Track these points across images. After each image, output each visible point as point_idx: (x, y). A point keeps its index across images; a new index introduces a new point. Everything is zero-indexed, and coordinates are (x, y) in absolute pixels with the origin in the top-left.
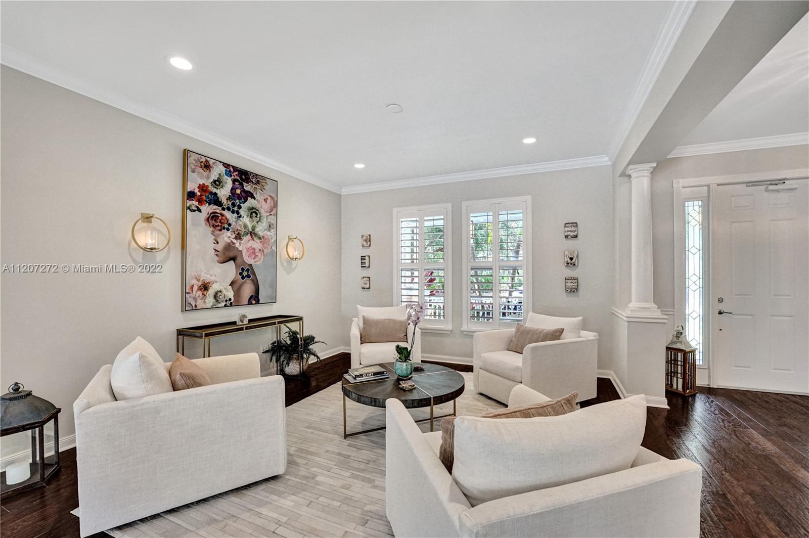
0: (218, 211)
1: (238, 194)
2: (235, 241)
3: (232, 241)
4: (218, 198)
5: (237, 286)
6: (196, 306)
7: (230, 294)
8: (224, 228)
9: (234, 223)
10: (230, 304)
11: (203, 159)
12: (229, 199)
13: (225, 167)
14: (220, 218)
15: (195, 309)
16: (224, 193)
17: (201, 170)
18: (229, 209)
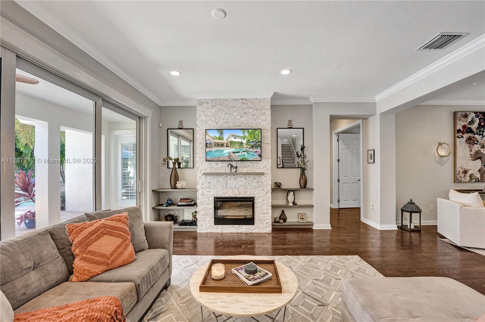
0: (472, 136)
1: (482, 125)
2: (481, 149)
3: (479, 149)
4: (472, 129)
5: (482, 172)
6: (461, 180)
7: (478, 176)
8: (475, 143)
9: (480, 140)
10: (477, 181)
11: (464, 113)
12: (477, 129)
13: (475, 114)
14: (473, 139)
15: (461, 182)
16: (474, 127)
17: (463, 119)
18: (477, 134)
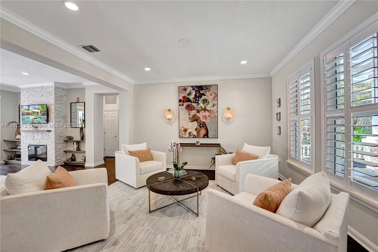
0: (190, 104)
1: (198, 96)
2: (197, 114)
3: (196, 114)
4: (190, 99)
5: (198, 130)
6: (182, 136)
7: (195, 133)
8: (192, 109)
9: (196, 107)
10: (195, 137)
11: (184, 88)
12: (194, 98)
13: (192, 87)
14: (190, 106)
15: (182, 137)
16: (192, 97)
17: (183, 92)
18: (194, 102)
